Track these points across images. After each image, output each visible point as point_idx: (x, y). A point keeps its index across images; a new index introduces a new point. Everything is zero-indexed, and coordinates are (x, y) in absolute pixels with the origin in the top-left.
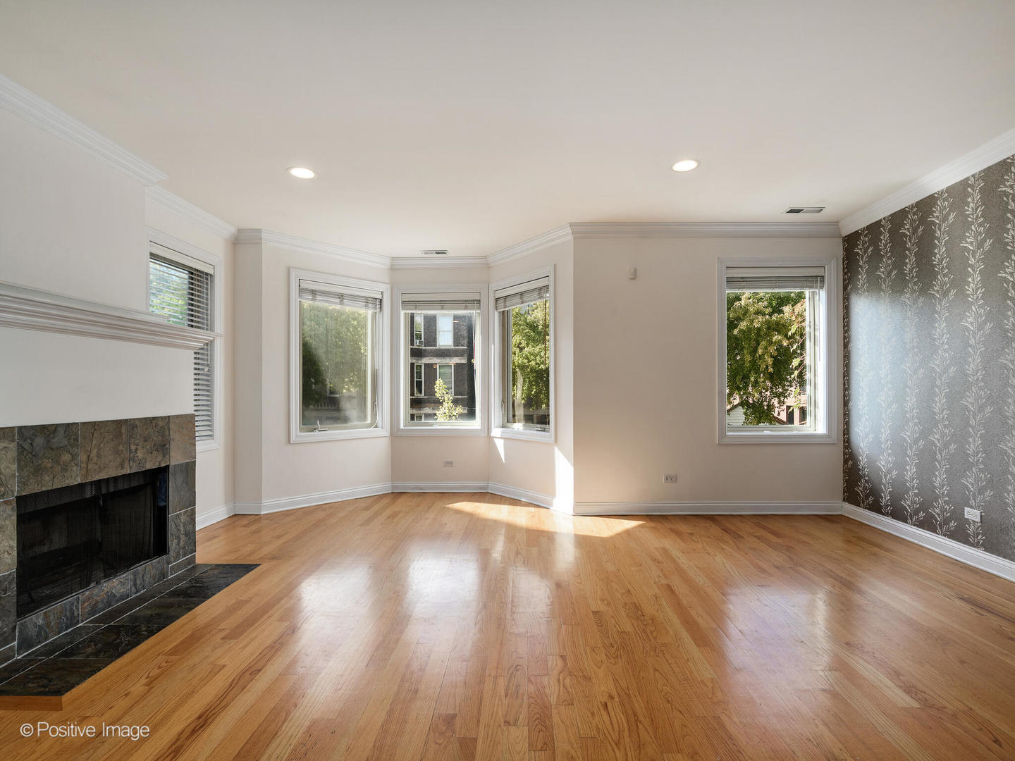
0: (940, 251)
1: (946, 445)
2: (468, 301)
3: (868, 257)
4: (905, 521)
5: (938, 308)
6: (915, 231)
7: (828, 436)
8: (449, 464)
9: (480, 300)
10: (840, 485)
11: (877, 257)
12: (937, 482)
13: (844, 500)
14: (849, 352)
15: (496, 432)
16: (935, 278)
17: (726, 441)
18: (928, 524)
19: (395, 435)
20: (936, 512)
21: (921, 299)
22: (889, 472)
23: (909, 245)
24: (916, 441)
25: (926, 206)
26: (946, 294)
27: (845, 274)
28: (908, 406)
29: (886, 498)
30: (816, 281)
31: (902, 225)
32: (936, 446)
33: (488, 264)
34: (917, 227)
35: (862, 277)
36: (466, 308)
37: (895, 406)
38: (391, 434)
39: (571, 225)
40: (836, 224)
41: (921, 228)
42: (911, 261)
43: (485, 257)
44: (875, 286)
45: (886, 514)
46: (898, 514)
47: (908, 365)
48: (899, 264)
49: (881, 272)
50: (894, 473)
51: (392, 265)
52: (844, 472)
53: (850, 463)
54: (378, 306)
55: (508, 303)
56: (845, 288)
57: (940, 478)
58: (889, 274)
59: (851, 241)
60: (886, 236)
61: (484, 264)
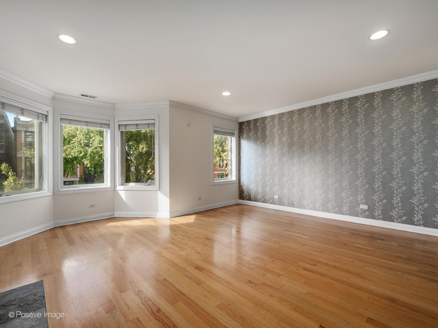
0: (268, 132)
1: (269, 181)
2: (103, 124)
3: (247, 130)
4: (258, 201)
5: (267, 146)
6: (261, 125)
7: (236, 181)
8: (92, 206)
9: (109, 125)
10: (238, 194)
11: (249, 130)
12: (267, 190)
13: (239, 199)
14: (240, 156)
15: (119, 188)
16: (267, 138)
17: (214, 184)
18: (265, 201)
19: (56, 193)
20: (267, 198)
21: (263, 143)
22: (254, 189)
23: (259, 128)
24: (261, 180)
25: (264, 119)
26: (269, 143)
27: (239, 133)
28: (259, 171)
29: (252, 196)
30: (232, 134)
31: (257, 123)
32: (267, 181)
33: (114, 108)
34: (262, 124)
35: (245, 135)
36: (101, 127)
37: (255, 171)
38: (54, 193)
39: (170, 101)
40: (238, 118)
41: (263, 125)
42: (260, 133)
43: (114, 104)
44: (249, 138)
45: (253, 201)
46: (256, 200)
47: (259, 160)
48: (256, 133)
49: (251, 134)
50: (255, 189)
51: (54, 97)
52: (239, 191)
53: (241, 188)
54: (45, 119)
55: (127, 128)
56: (239, 137)
57: (268, 189)
58: (253, 135)
59: (241, 124)
60: (252, 125)
61: (112, 107)
